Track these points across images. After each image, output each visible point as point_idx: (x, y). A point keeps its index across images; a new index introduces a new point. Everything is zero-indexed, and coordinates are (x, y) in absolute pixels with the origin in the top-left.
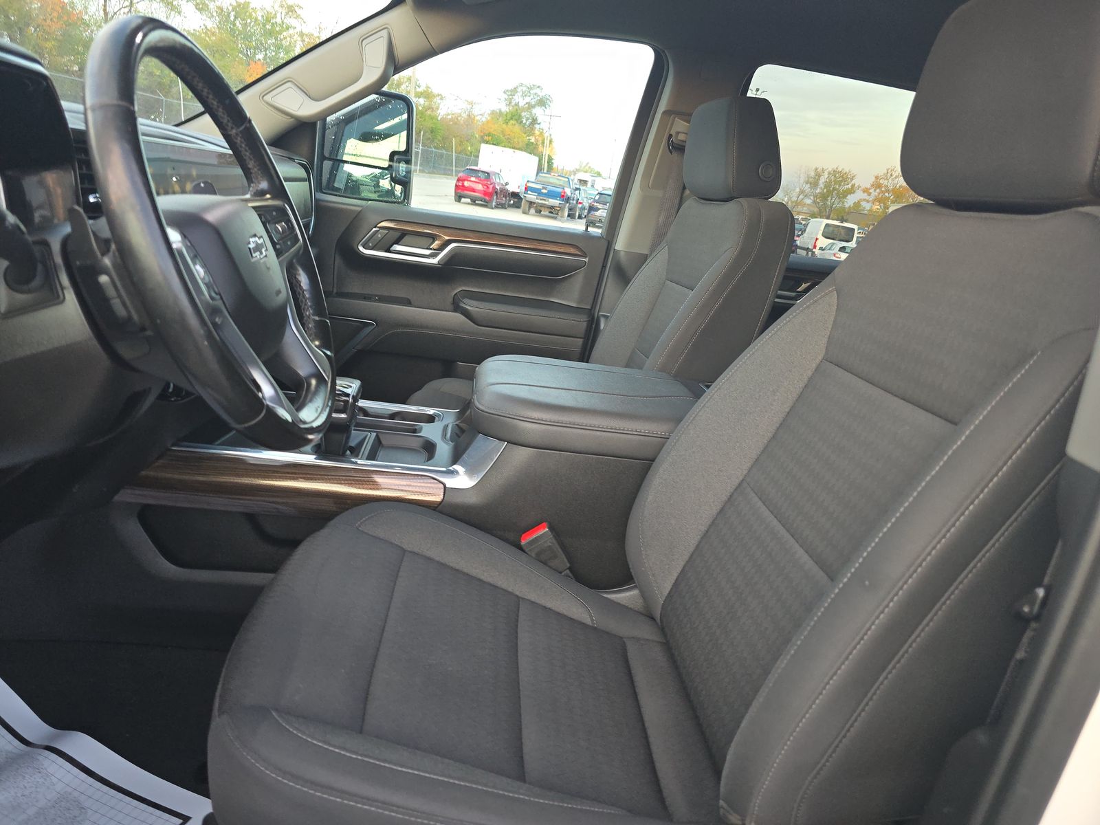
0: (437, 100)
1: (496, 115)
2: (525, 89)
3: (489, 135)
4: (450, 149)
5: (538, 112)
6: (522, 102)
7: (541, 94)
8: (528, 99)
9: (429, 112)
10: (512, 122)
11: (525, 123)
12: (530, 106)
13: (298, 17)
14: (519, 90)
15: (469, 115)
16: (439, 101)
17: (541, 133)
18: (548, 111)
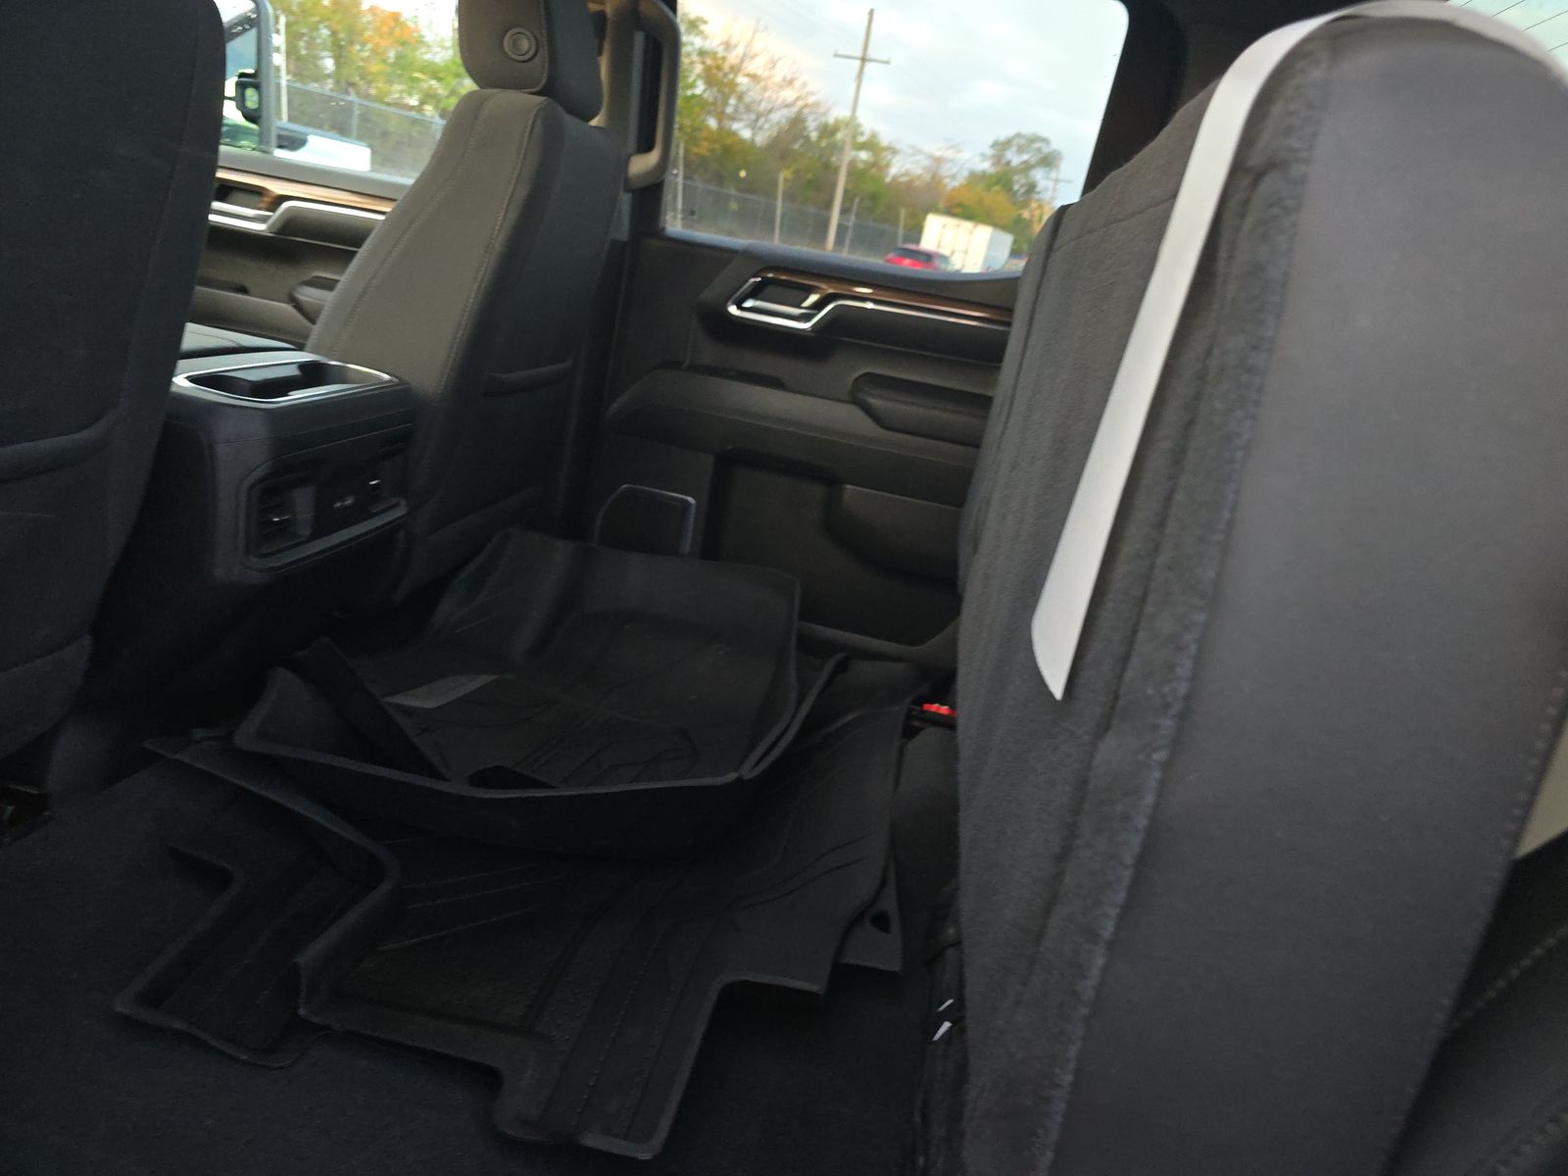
0: (888, 155)
1: (976, 178)
2: (1023, 142)
3: (960, 205)
4: (895, 222)
5: (1038, 175)
6: (1015, 159)
7: (1046, 150)
8: (1025, 157)
9: (873, 170)
10: (996, 188)
11: (1017, 191)
12: (1027, 167)
13: (701, 33)
14: (1015, 142)
15: (933, 177)
16: (889, 157)
17: (1040, 206)
18: (1053, 175)
